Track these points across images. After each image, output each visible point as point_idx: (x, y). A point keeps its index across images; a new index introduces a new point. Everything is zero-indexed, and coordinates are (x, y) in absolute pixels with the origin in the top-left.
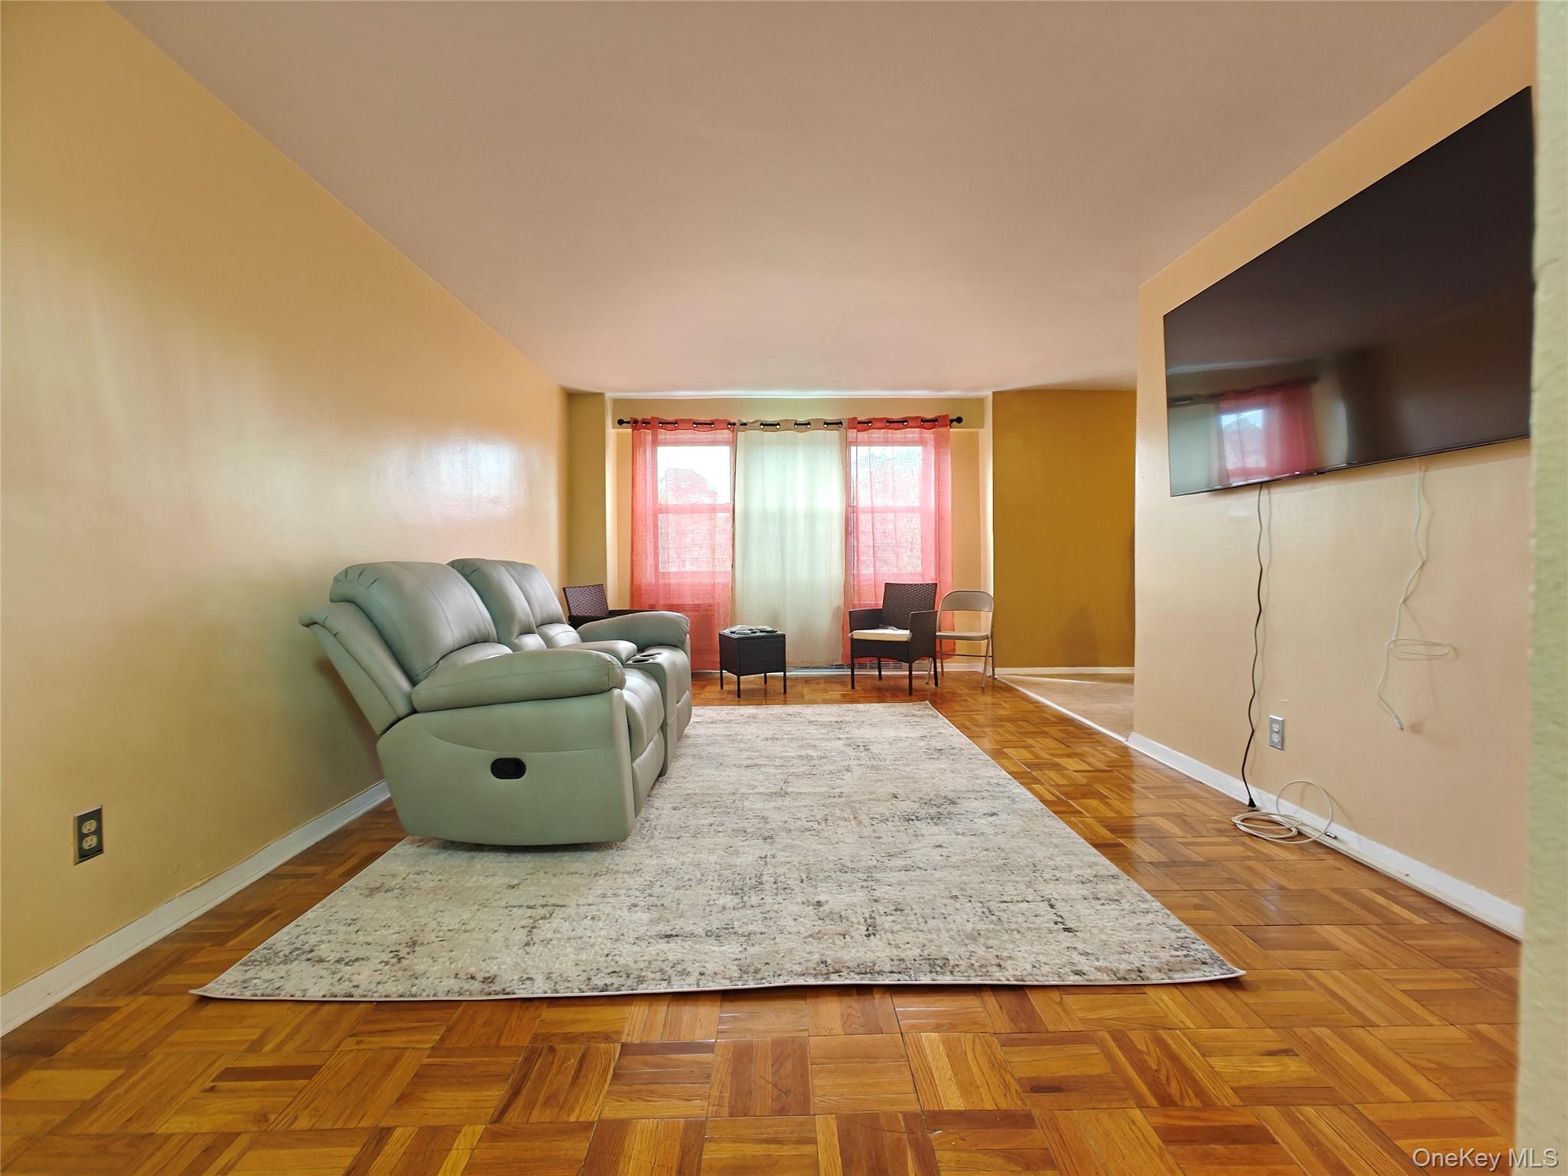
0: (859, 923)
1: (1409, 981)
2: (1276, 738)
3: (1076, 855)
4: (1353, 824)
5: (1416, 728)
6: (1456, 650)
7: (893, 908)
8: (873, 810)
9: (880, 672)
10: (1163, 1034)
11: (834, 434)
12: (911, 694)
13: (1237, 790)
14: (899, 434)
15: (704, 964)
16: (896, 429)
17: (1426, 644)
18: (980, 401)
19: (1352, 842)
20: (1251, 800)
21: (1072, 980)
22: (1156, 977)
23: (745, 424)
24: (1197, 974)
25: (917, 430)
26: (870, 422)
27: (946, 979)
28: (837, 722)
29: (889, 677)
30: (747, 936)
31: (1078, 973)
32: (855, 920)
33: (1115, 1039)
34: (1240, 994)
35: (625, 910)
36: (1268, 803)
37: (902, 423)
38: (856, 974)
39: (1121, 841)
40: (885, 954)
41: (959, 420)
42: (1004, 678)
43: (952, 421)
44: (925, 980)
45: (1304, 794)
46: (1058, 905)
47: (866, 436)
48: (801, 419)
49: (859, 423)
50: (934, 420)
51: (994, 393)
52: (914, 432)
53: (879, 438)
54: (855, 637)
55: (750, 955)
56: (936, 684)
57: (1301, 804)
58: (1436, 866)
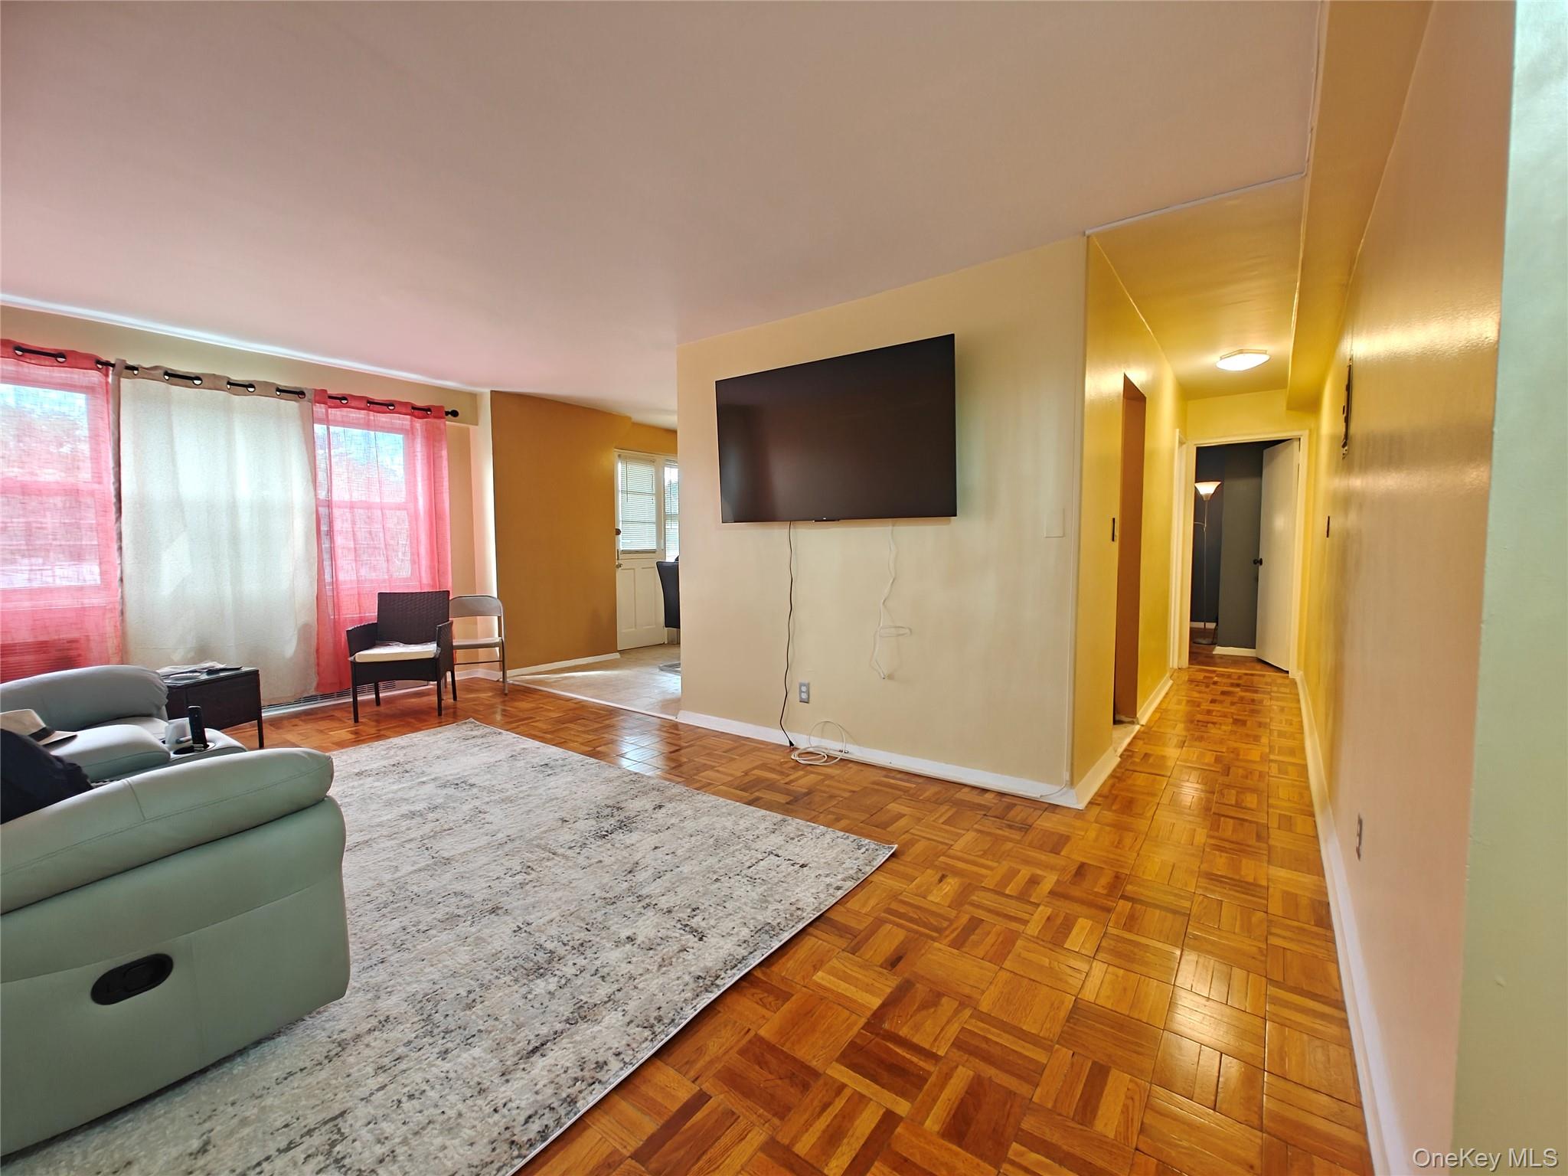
0: (681, 935)
1: (941, 816)
2: (804, 696)
3: (747, 815)
4: (857, 741)
5: (890, 677)
6: (910, 630)
7: (689, 910)
8: (561, 839)
9: (377, 694)
10: (900, 897)
11: (291, 406)
12: (440, 714)
13: (777, 737)
14: (383, 418)
15: (607, 1046)
16: (379, 412)
17: (896, 627)
18: (473, 397)
19: (857, 753)
20: (790, 742)
21: (840, 894)
22: (869, 870)
23: (133, 368)
24: (880, 857)
25: (408, 417)
26: (345, 399)
27: (786, 936)
28: (394, 765)
29: (391, 700)
30: (609, 1001)
31: (838, 888)
32: (678, 935)
33: (889, 914)
34: (903, 857)
35: (439, 1062)
36: (803, 742)
37: (387, 406)
38: (731, 969)
39: (757, 794)
40: (730, 945)
41: (455, 414)
42: (522, 681)
43: (447, 413)
44: (776, 945)
45: (824, 729)
46: (780, 852)
47: (338, 413)
48: (236, 377)
49: (331, 397)
50: (427, 409)
51: (492, 391)
52: (404, 419)
53: (358, 419)
54: (358, 660)
55: (635, 1011)
56: (455, 698)
57: (822, 737)
58: (903, 754)
